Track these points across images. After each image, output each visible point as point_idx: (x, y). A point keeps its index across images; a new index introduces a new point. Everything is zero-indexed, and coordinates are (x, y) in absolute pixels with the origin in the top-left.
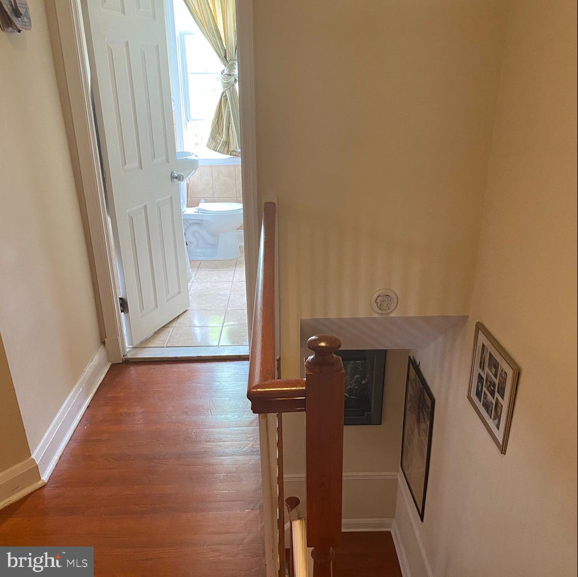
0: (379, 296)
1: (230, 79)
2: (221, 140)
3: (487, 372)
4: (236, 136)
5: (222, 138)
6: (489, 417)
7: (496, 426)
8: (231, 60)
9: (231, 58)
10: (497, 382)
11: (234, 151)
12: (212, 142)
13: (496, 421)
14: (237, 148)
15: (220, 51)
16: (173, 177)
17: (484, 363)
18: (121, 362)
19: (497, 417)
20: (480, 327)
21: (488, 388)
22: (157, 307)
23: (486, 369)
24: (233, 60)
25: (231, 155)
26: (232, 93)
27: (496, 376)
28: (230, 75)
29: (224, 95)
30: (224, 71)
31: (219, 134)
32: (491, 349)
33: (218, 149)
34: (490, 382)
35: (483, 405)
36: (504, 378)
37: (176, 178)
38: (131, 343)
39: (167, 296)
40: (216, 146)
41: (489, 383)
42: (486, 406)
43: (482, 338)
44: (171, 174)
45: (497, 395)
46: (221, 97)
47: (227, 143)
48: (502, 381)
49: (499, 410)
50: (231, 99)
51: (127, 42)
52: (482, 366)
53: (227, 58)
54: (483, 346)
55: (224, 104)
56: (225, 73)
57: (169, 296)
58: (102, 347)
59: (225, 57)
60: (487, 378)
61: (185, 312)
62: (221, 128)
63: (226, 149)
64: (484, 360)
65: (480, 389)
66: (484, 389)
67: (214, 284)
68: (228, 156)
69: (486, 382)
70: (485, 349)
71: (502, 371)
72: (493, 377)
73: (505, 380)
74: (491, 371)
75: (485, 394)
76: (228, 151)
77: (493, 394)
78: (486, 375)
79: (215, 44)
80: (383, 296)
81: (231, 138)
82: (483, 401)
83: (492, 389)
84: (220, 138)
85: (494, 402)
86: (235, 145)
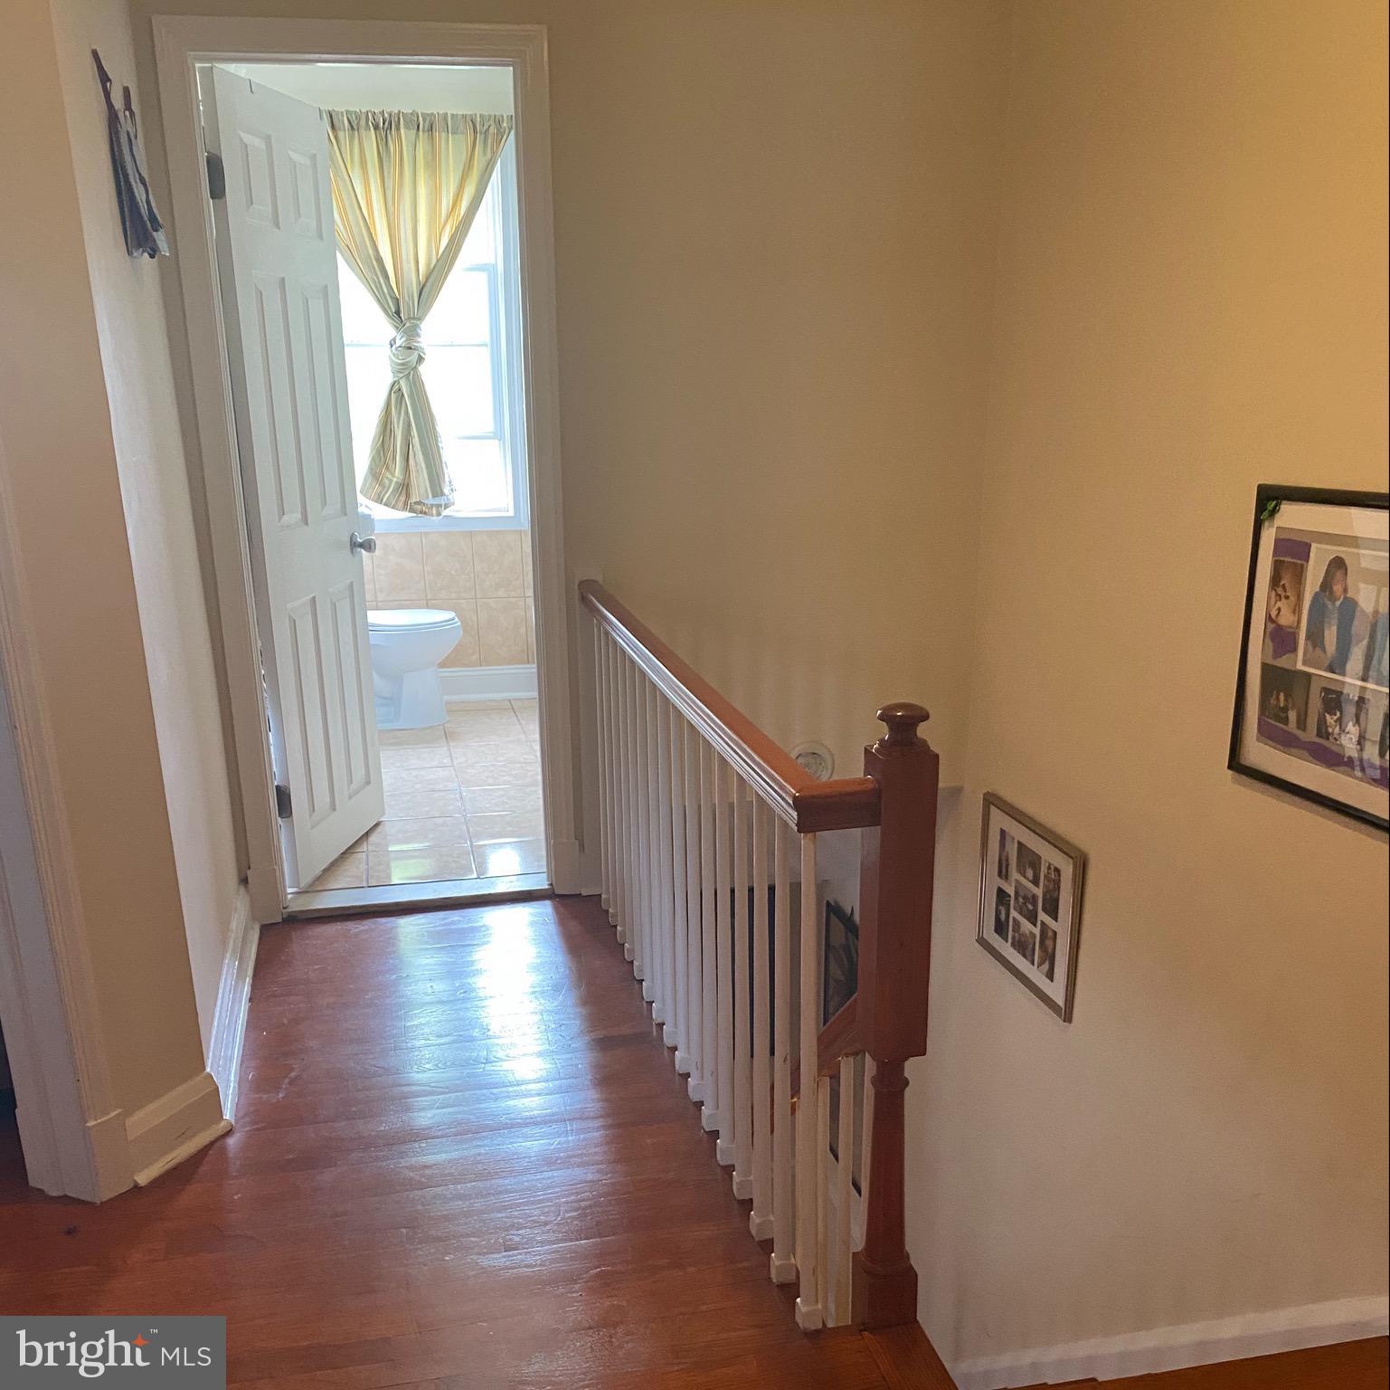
0: (800, 755)
1: (409, 356)
2: (391, 481)
3: (1017, 880)
4: (425, 470)
5: (393, 476)
6: (1029, 963)
7: (1047, 976)
8: (409, 318)
9: (409, 314)
10: (1039, 892)
11: (419, 503)
12: (374, 484)
13: (1046, 966)
14: (427, 497)
15: (387, 301)
16: (354, 545)
17: (1007, 865)
18: (280, 920)
19: (1050, 958)
20: (991, 800)
21: (1021, 909)
22: (335, 810)
23: (1015, 875)
24: (414, 318)
25: (412, 510)
26: (415, 385)
27: (1036, 882)
28: (410, 348)
29: (396, 387)
30: (394, 340)
31: (387, 468)
32: (1019, 833)
33: (385, 500)
34: (1025, 898)
35: (1013, 945)
36: (1054, 880)
37: (361, 545)
38: (296, 883)
39: (349, 787)
40: (381, 492)
41: (1021, 900)
42: (1022, 946)
43: (999, 820)
44: (351, 539)
45: (1042, 916)
46: (390, 394)
47: (405, 487)
48: (1051, 887)
49: (1049, 943)
50: (411, 397)
51: (283, 279)
52: (1003, 872)
53: (402, 315)
54: (1003, 832)
55: (396, 407)
56: (398, 344)
57: (354, 786)
58: (242, 889)
59: (398, 312)
60: (1017, 893)
61: (377, 825)
62: (390, 454)
63: (403, 498)
64: (1007, 860)
65: (1003, 917)
66: (1014, 914)
67: (414, 773)
68: (407, 514)
69: (1016, 898)
70: (1007, 838)
71: (1049, 868)
72: (1030, 885)
73: (1057, 884)
74: (1025, 877)
75: (1017, 924)
76: (406, 503)
77: (1033, 918)
78: (1013, 889)
79: (377, 287)
80: (807, 754)
81: (413, 475)
82: (1013, 938)
83: (1030, 907)
84: (390, 476)
85: (1037, 931)
86: (422, 491)
